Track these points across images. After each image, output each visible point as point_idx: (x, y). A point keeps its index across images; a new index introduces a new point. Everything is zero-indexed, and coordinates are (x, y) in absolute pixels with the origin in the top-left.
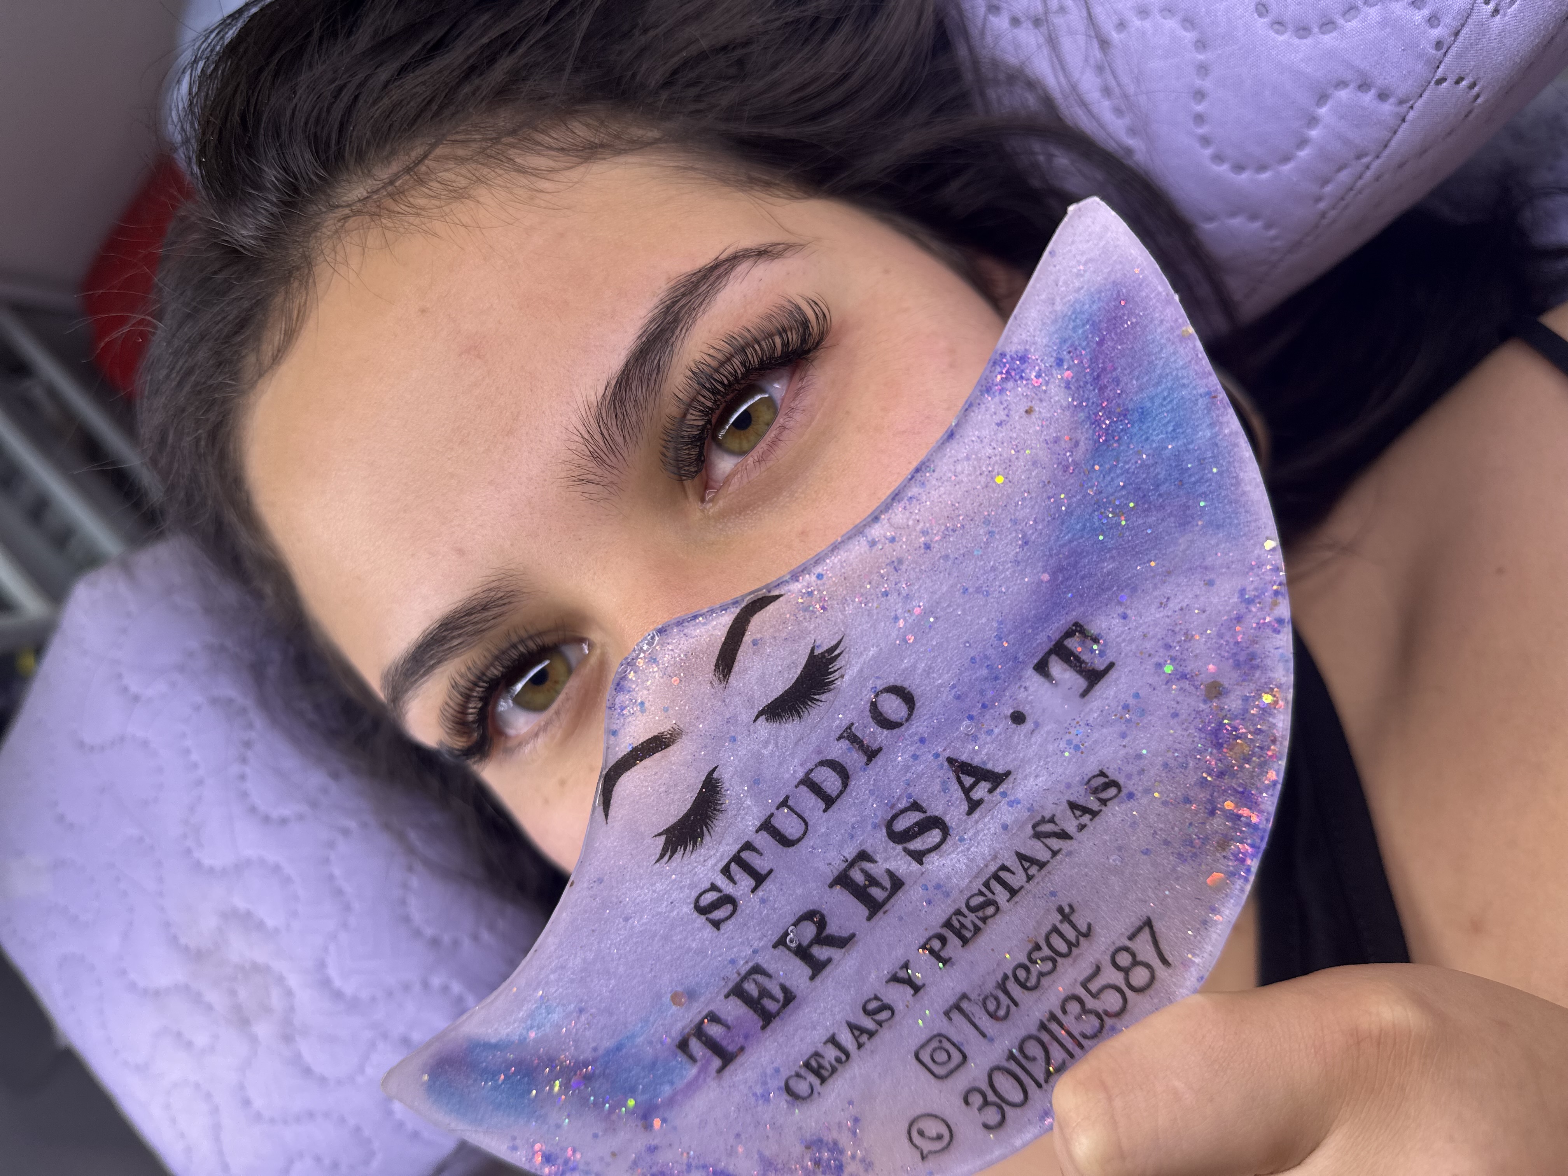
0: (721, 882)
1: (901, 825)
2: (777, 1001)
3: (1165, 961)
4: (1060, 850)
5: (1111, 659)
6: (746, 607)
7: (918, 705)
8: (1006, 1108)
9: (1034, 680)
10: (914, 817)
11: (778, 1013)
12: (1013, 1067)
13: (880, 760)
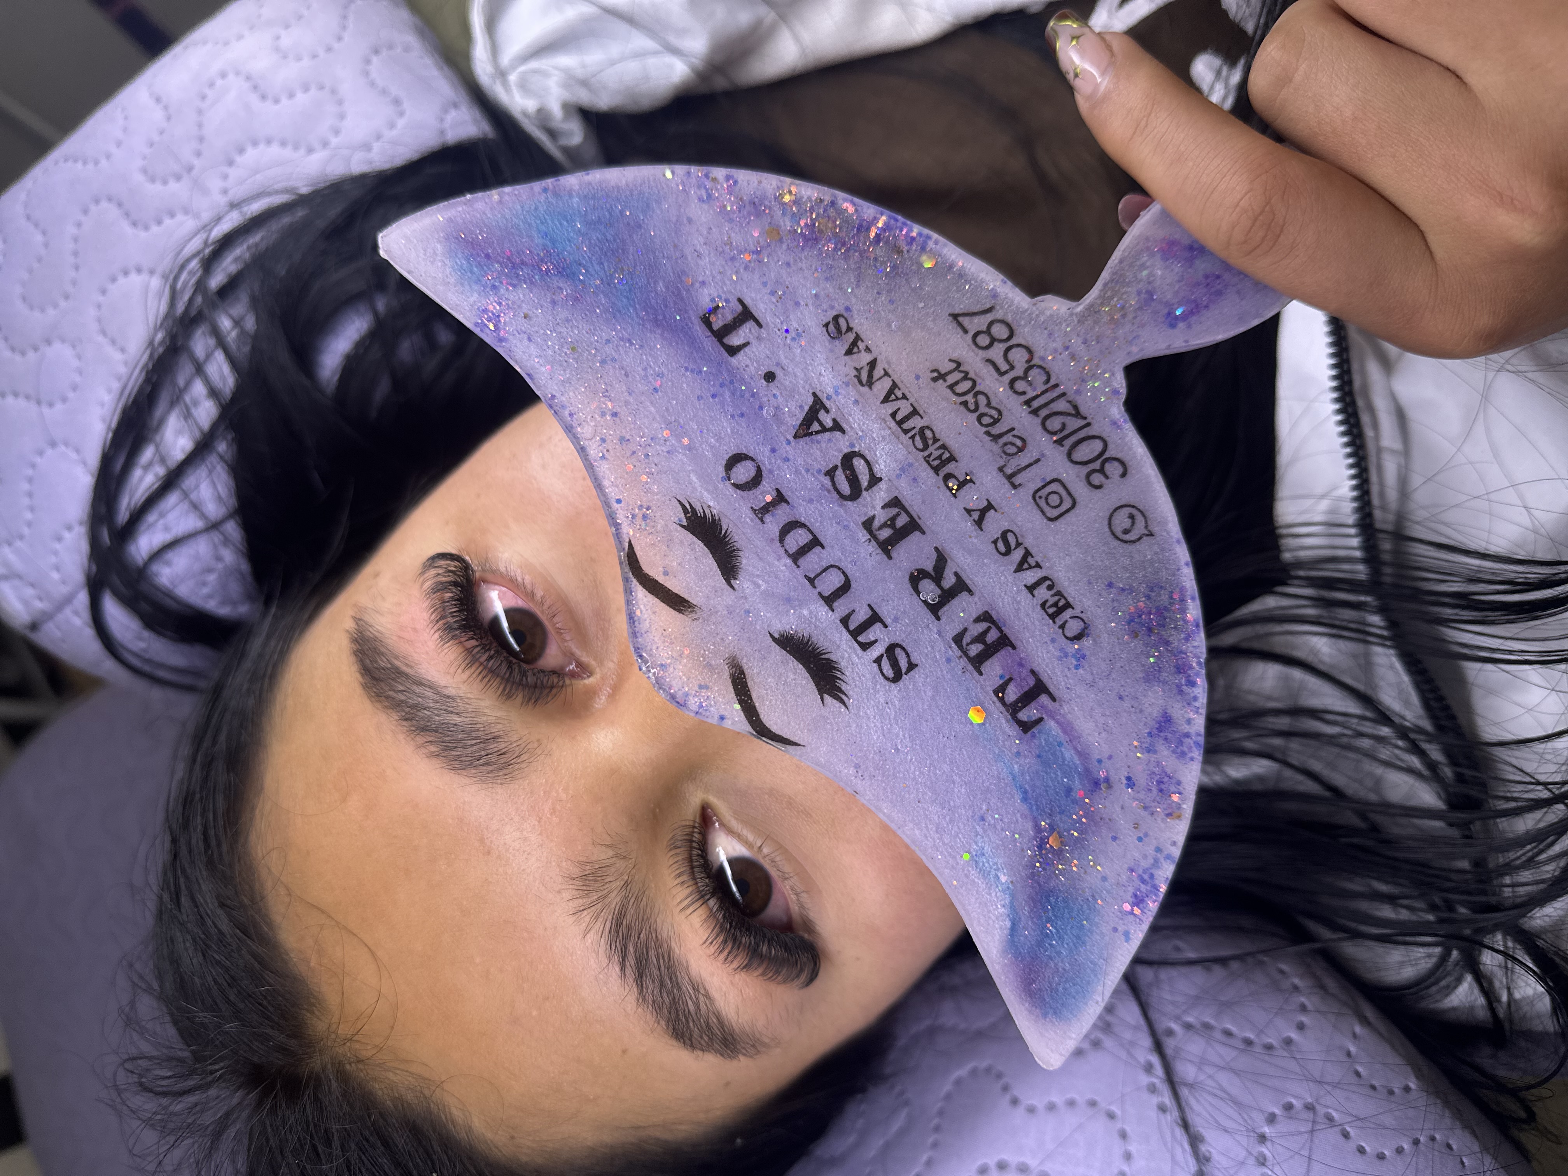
0: (874, 653)
1: (846, 489)
2: (989, 628)
3: (990, 310)
4: (884, 370)
5: (735, 300)
6: (633, 574)
7: (745, 451)
8: (1107, 455)
9: (740, 359)
10: (840, 476)
11: (1001, 631)
12: (1068, 443)
13: (789, 493)
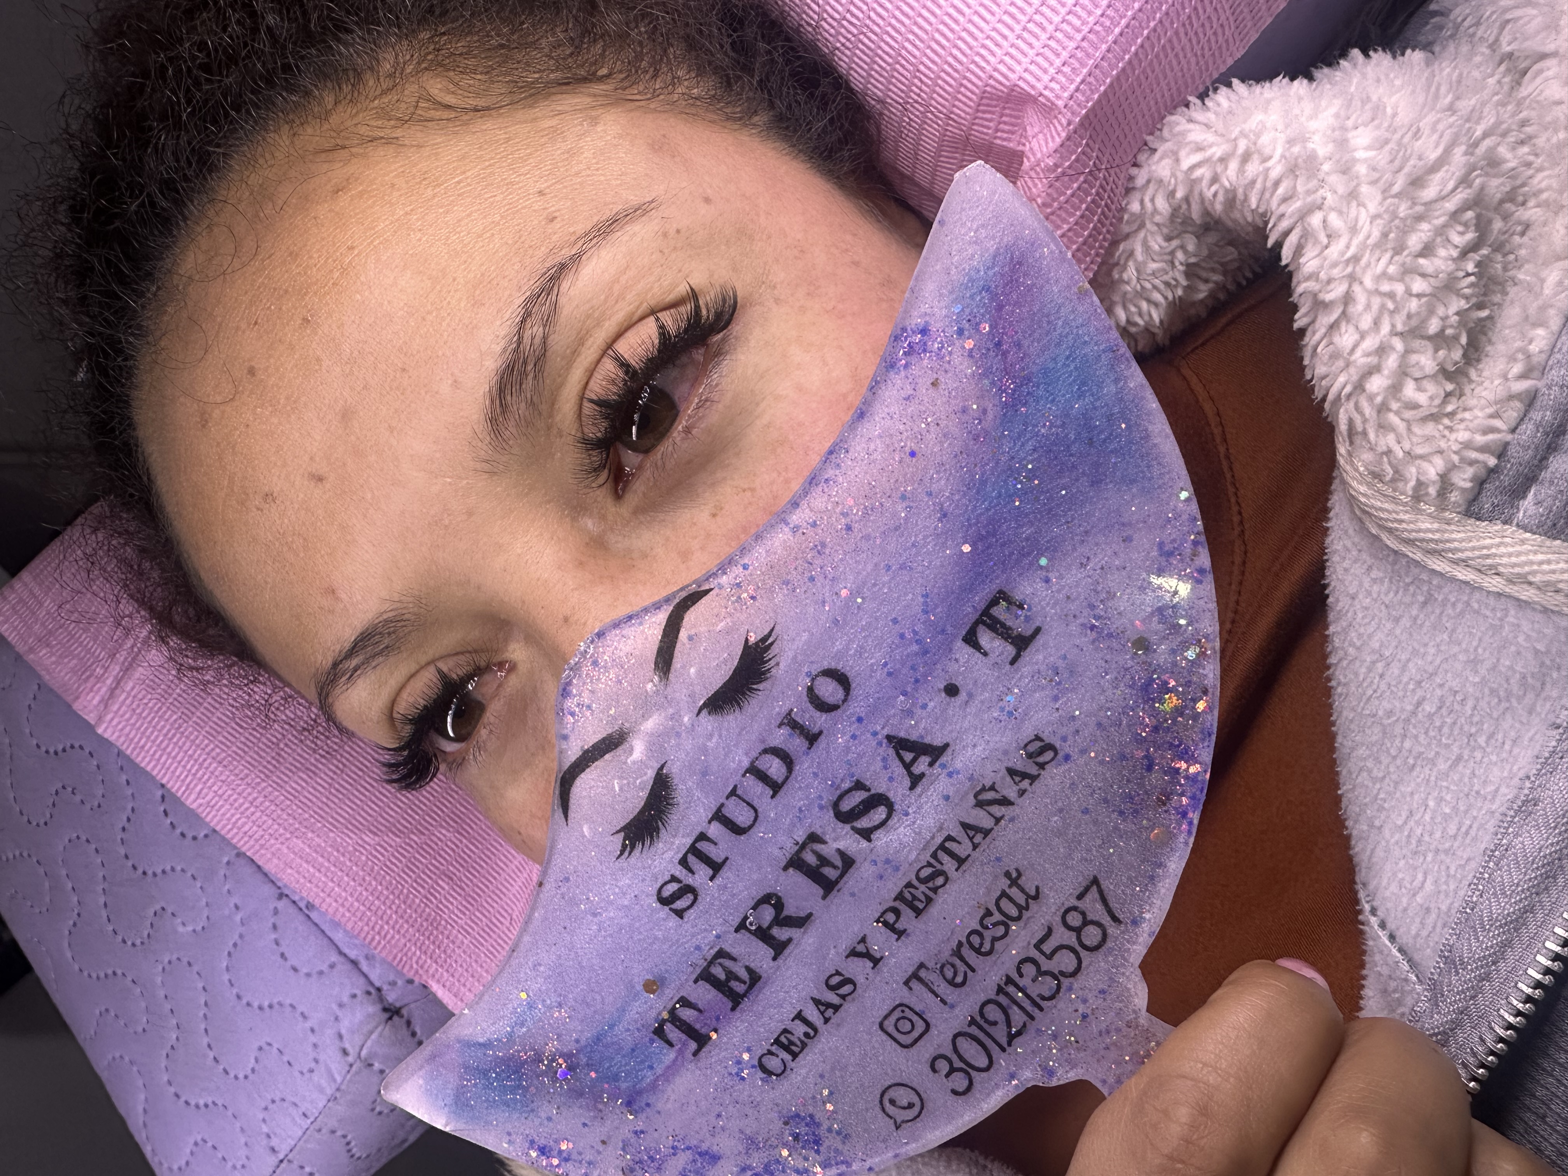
0: (680, 872)
1: (847, 805)
2: (745, 983)
3: (1115, 919)
4: (1002, 817)
5: (1038, 624)
6: (678, 604)
7: (853, 685)
8: (973, 1073)
9: (964, 652)
10: (859, 796)
11: (745, 995)
12: (975, 1031)
13: (822, 743)
